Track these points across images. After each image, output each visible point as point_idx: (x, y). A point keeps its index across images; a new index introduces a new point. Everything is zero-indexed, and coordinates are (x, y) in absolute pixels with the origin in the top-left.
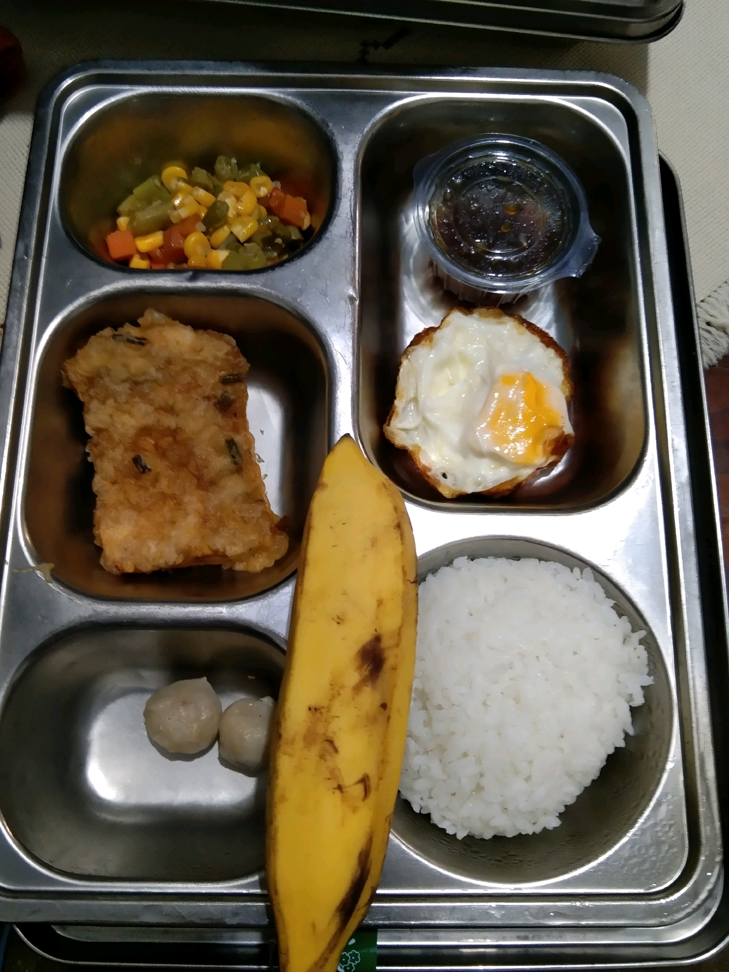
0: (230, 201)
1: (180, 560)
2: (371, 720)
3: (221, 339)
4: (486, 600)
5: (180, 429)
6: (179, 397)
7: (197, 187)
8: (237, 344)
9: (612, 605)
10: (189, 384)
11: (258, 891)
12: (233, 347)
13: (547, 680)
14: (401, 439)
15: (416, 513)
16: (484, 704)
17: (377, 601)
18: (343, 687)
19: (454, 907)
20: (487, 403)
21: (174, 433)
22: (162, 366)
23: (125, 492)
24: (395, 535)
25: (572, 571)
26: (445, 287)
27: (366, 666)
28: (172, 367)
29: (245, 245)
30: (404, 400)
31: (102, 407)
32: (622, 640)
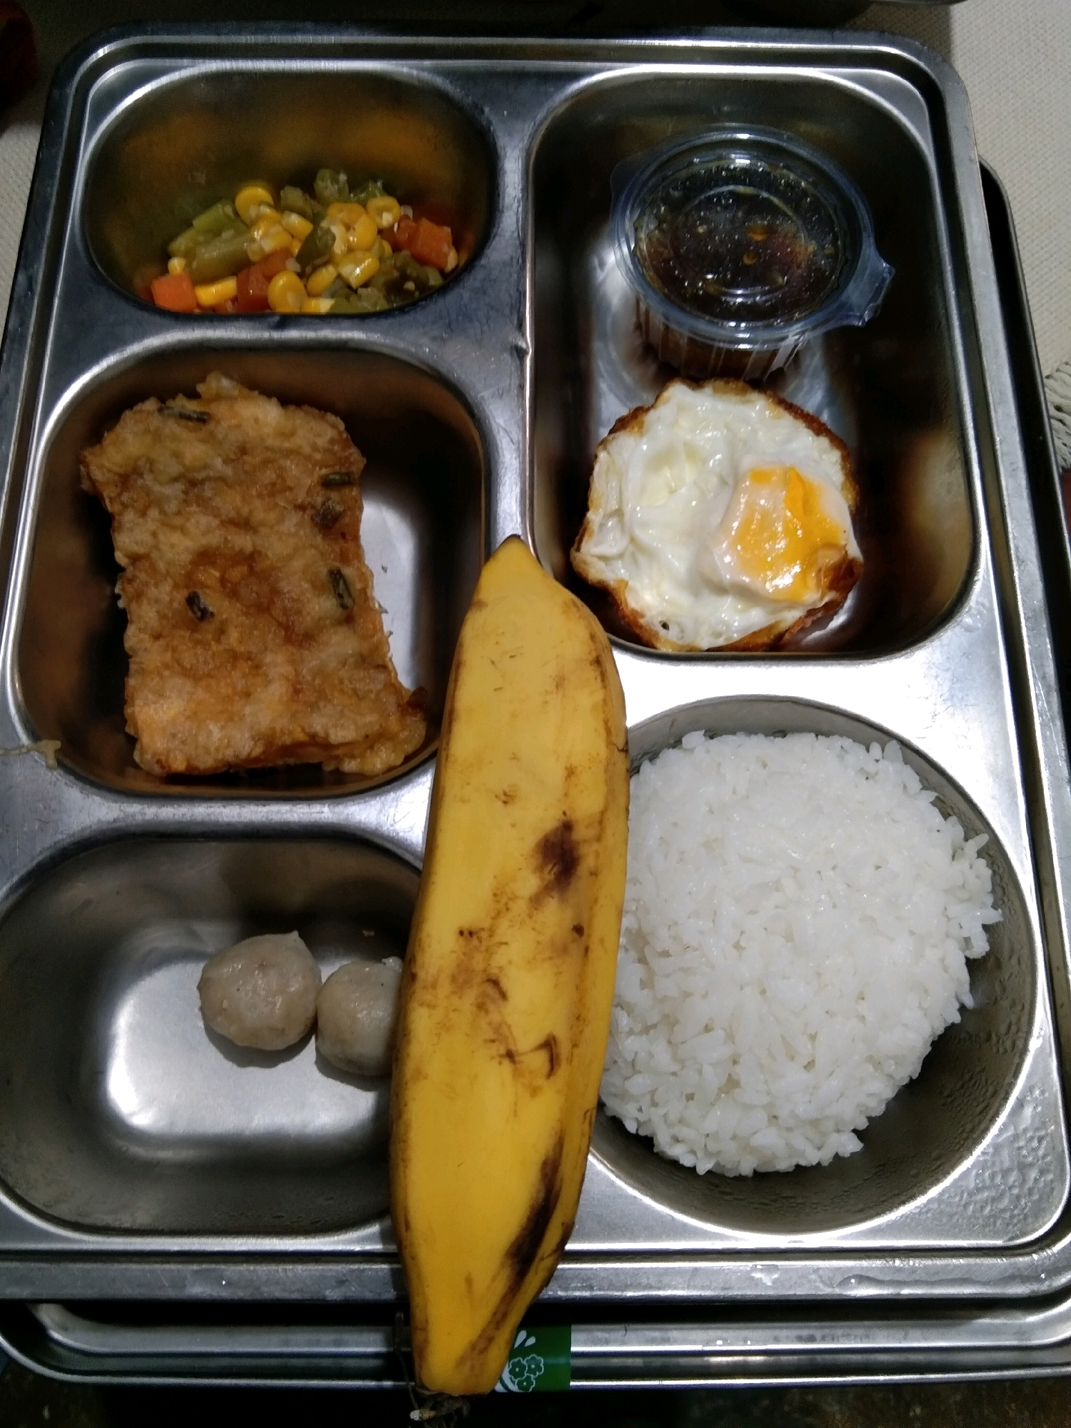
0: (337, 230)
1: (258, 751)
2: (561, 950)
3: (323, 418)
4: (734, 792)
5: (259, 553)
6: (257, 503)
7: (287, 212)
8: (347, 429)
9: (932, 799)
10: (273, 484)
11: (378, 1247)
12: (340, 433)
13: (835, 906)
14: (597, 571)
15: (626, 664)
16: (737, 946)
17: (566, 768)
18: (514, 898)
19: (696, 1269)
20: (728, 513)
21: (250, 559)
22: (232, 456)
23: (174, 650)
24: (591, 673)
25: (868, 750)
26: (660, 356)
27: (550, 866)
28: (247, 458)
29: (361, 291)
30: (601, 512)
31: (141, 520)
32: (951, 853)
